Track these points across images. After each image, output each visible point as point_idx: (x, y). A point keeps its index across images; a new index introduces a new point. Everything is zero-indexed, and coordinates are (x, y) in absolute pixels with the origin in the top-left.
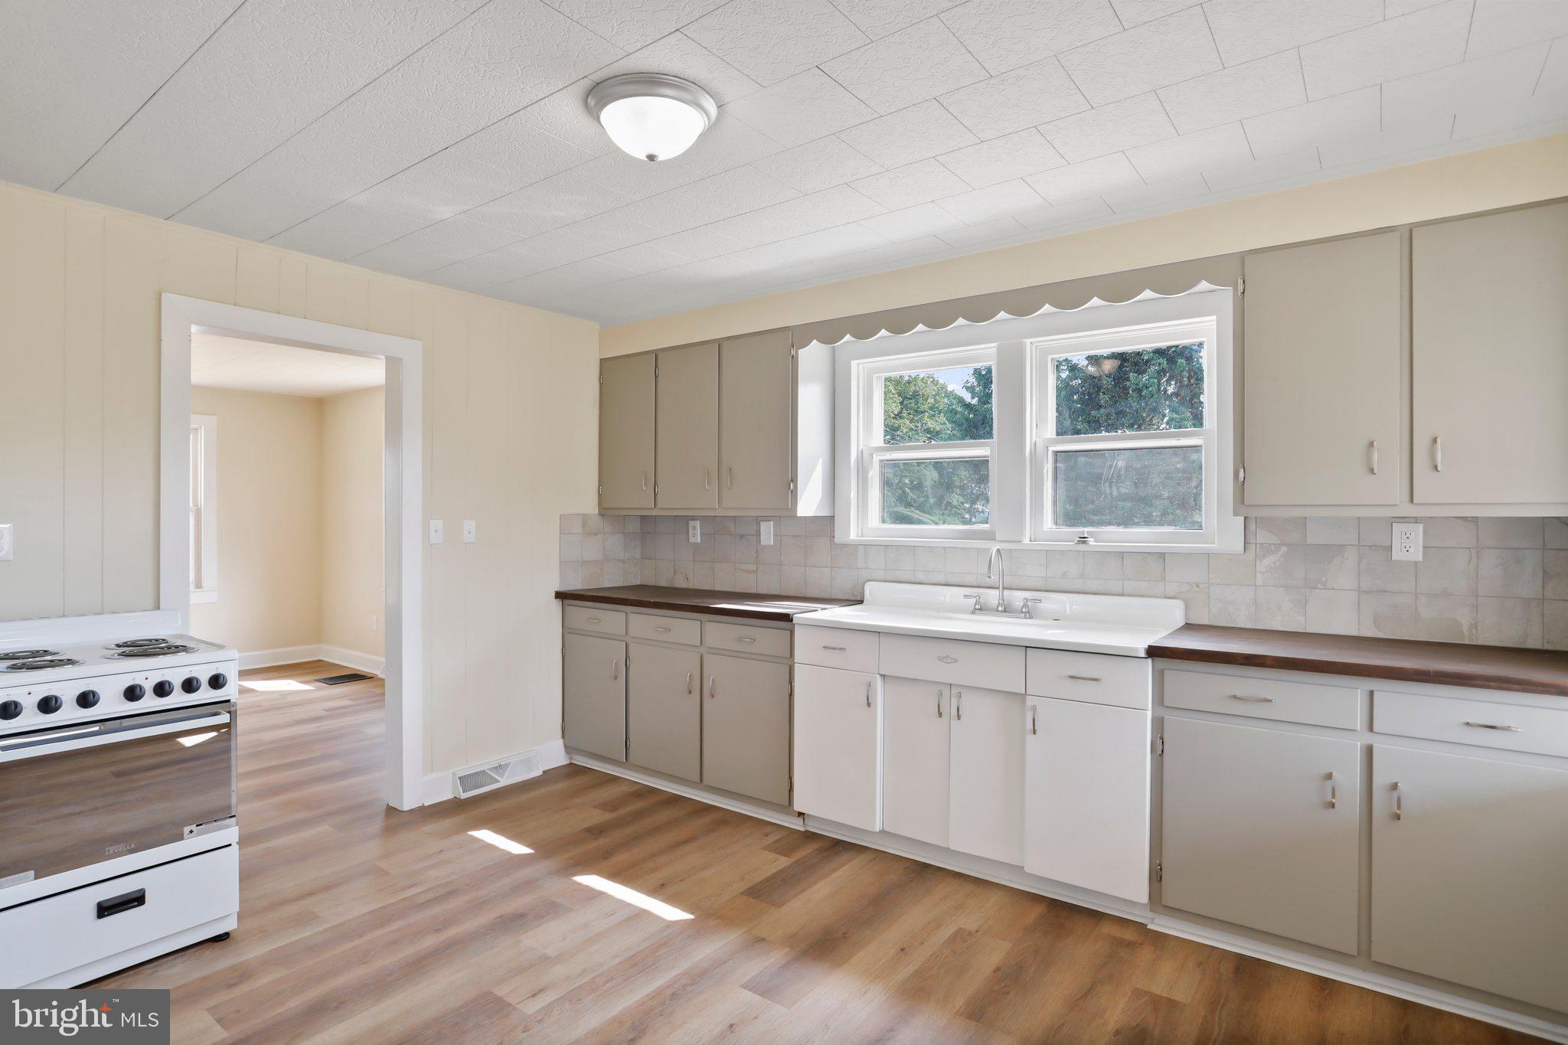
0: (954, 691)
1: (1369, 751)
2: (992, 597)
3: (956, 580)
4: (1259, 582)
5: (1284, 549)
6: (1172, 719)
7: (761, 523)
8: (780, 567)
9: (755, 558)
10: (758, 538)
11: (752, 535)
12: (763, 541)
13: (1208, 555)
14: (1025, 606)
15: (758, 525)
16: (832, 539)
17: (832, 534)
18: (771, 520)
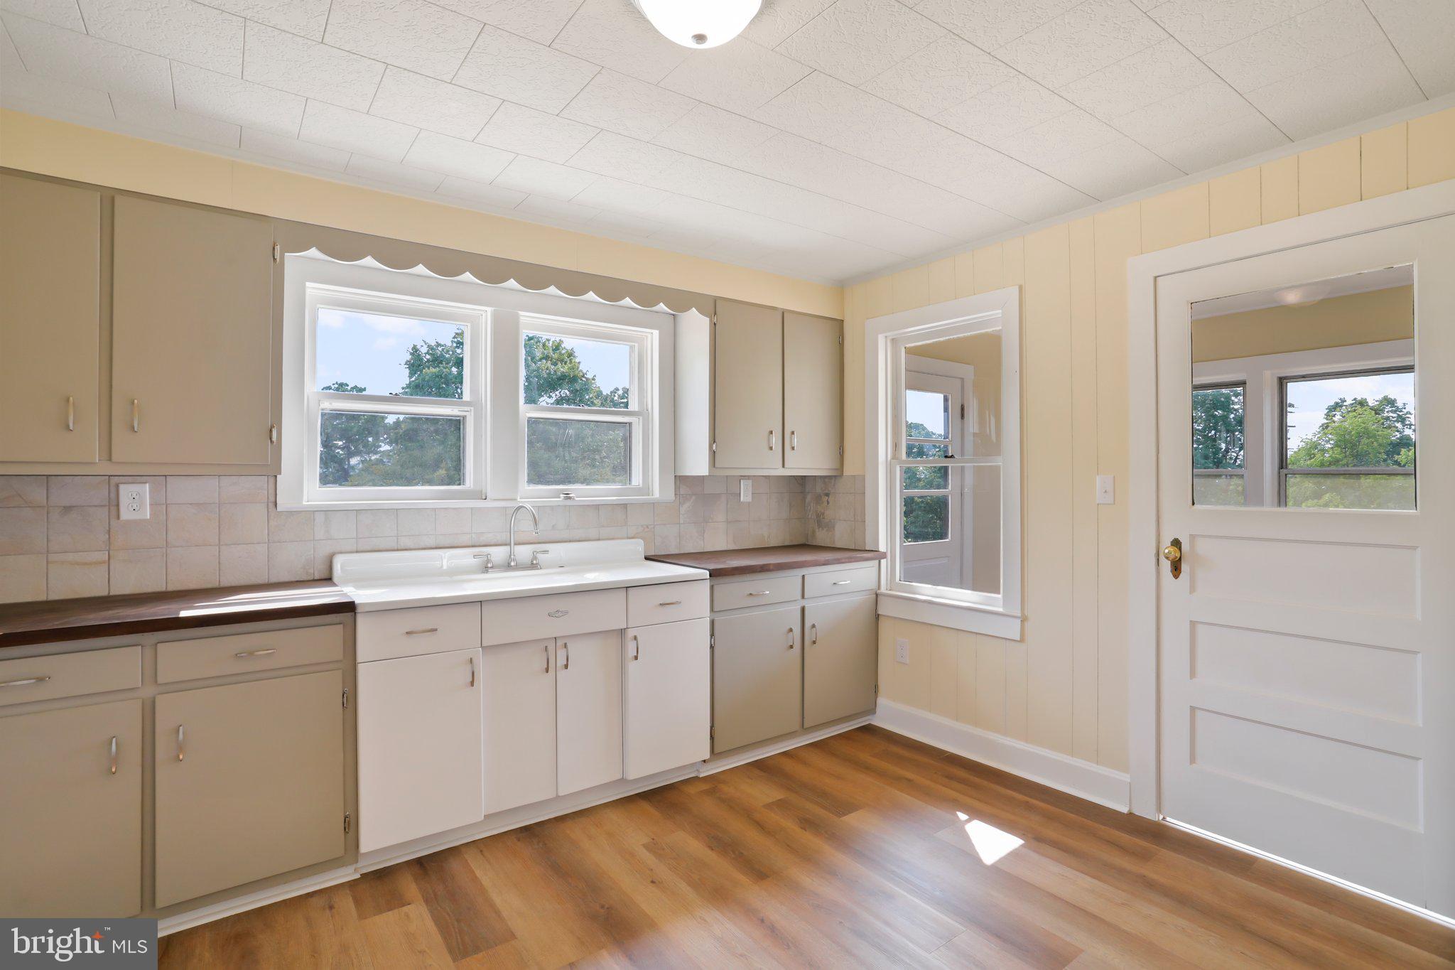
0: (560, 643)
1: (803, 610)
2: (498, 554)
3: (448, 542)
4: (682, 522)
5: (694, 497)
6: (718, 618)
7: (122, 487)
8: (164, 550)
9: (104, 542)
10: (113, 509)
11: (96, 506)
12: (126, 514)
13: (653, 505)
14: (535, 558)
15: (113, 489)
16: (271, 505)
17: (272, 499)
18: (146, 483)
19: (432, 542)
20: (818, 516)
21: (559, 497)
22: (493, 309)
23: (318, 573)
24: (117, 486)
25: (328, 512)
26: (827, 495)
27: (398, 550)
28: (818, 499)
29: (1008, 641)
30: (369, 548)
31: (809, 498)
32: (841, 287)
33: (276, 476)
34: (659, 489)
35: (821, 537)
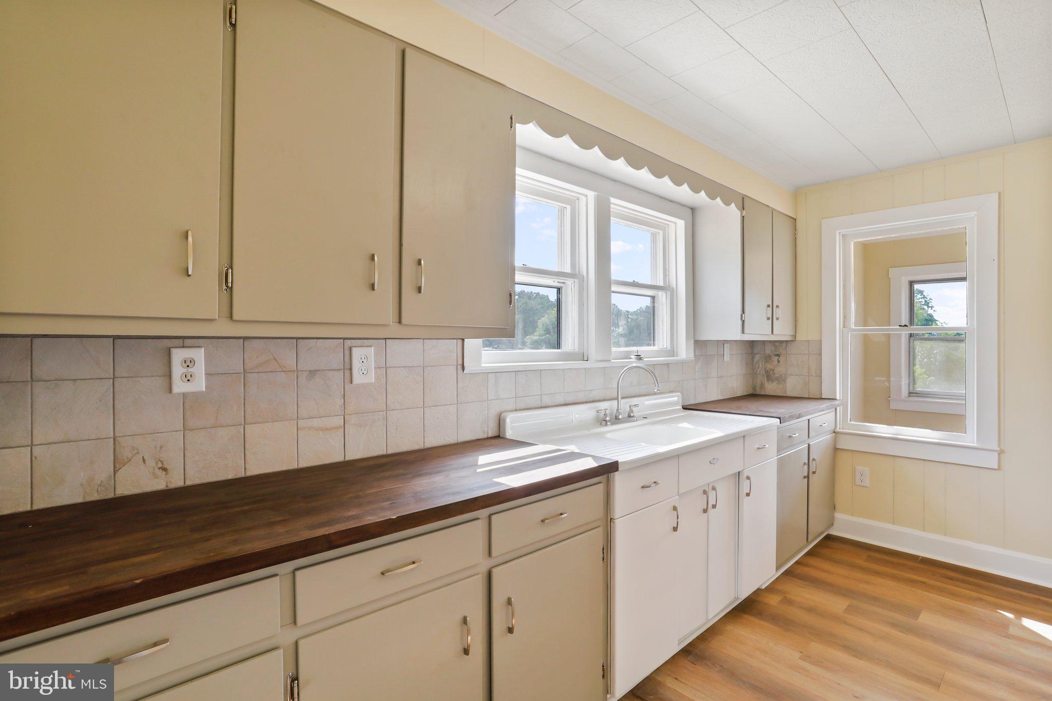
0: (710, 486)
1: (809, 447)
2: (610, 408)
3: (571, 399)
7: (354, 350)
8: (385, 412)
9: (340, 406)
10: (347, 373)
11: (334, 370)
12: (358, 379)
13: (682, 363)
14: (632, 411)
15: (347, 352)
16: (460, 367)
17: (460, 362)
18: (371, 346)
19: (560, 399)
20: (767, 372)
21: (630, 358)
22: (596, 193)
23: (491, 432)
24: (350, 349)
25: (497, 373)
26: (778, 355)
27: (541, 408)
28: (768, 358)
29: (981, 470)
30: (524, 407)
31: (757, 358)
32: (798, 194)
33: (463, 340)
34: (685, 351)
35: (771, 388)
